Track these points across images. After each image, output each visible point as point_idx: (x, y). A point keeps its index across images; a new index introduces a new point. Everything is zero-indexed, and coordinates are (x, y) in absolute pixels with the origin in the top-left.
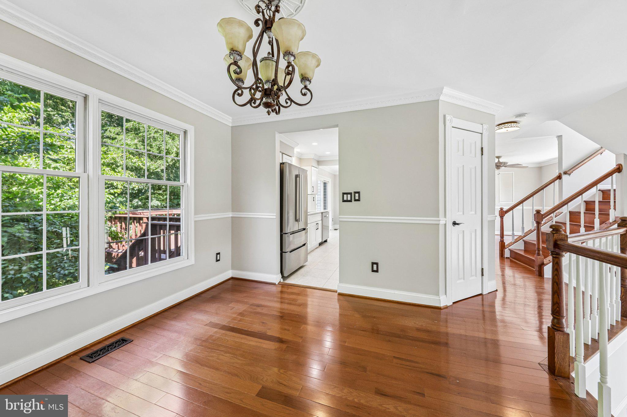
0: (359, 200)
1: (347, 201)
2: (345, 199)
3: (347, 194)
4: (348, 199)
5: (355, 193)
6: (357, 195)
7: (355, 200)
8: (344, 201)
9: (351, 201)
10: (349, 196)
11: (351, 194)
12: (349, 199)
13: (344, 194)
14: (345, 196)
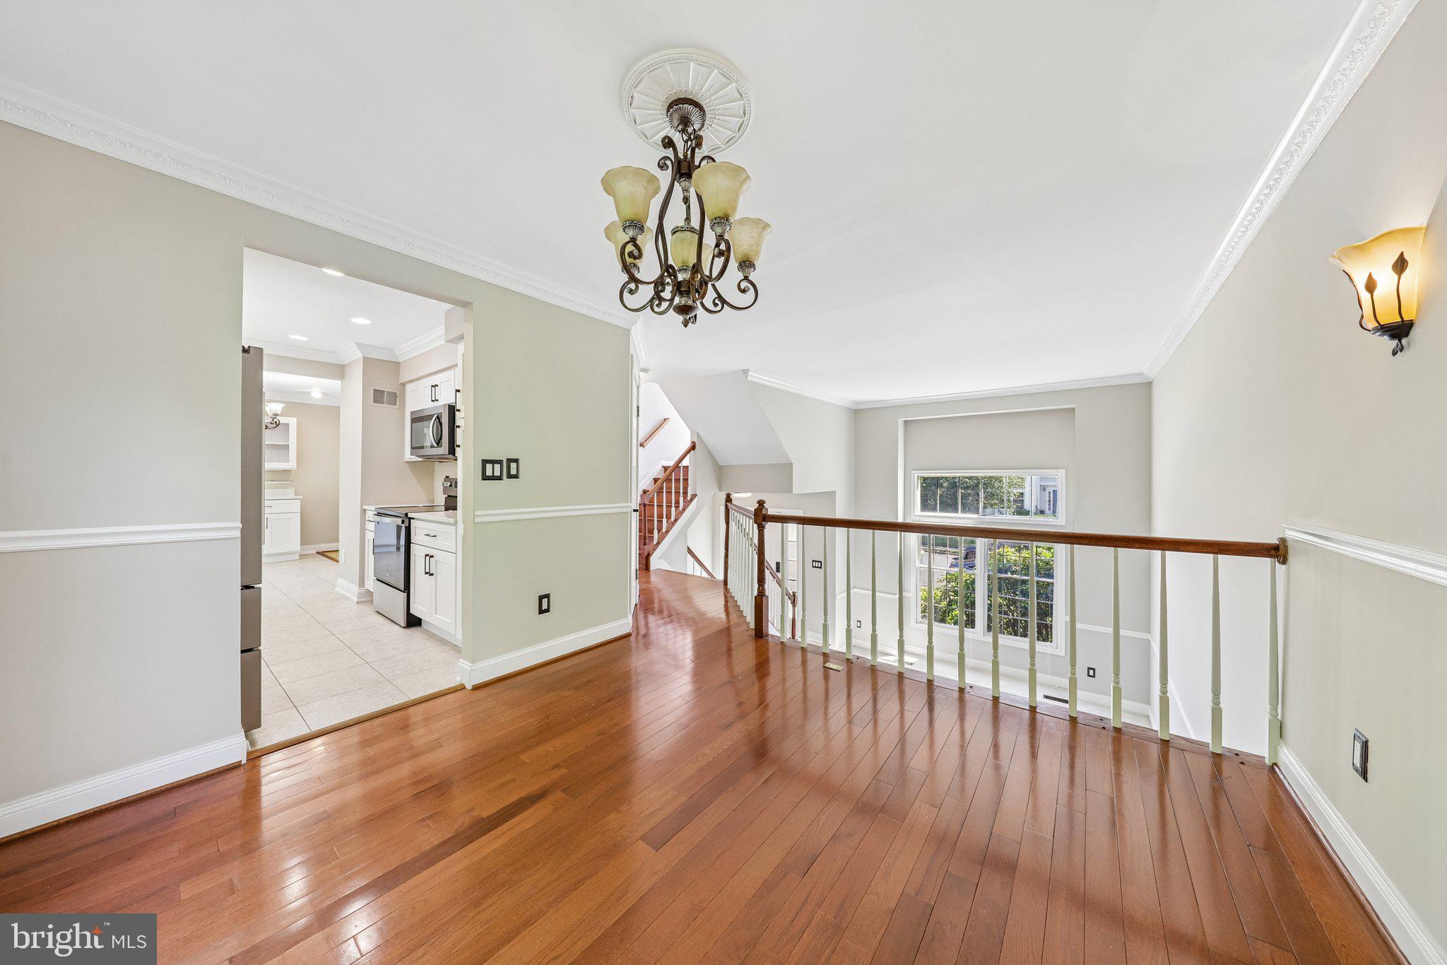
0: (516, 476)
1: (493, 478)
2: (489, 473)
3: (493, 462)
4: (495, 475)
5: (510, 461)
6: (513, 465)
7: (510, 476)
8: (485, 478)
9: (500, 478)
10: (497, 467)
11: (500, 462)
12: (497, 473)
13: (485, 462)
14: (489, 467)
